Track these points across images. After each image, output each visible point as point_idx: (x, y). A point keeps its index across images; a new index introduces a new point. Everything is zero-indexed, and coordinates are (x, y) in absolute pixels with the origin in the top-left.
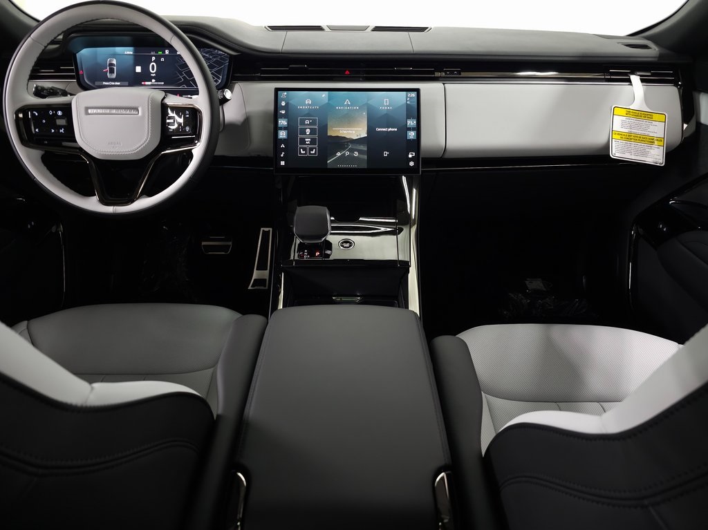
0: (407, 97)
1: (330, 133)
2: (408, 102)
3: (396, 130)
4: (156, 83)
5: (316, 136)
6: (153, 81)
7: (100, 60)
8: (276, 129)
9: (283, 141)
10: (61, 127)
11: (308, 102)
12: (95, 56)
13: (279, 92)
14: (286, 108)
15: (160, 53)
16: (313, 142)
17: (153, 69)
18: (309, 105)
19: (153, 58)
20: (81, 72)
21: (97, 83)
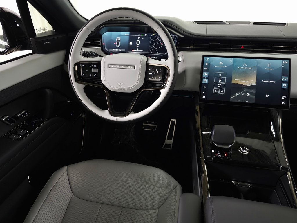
0: (282, 63)
1: (233, 82)
2: (283, 66)
3: (275, 82)
4: (139, 51)
5: (225, 83)
6: (138, 49)
7: (113, 38)
8: (202, 77)
9: (205, 84)
10: (95, 73)
11: (221, 63)
12: (111, 36)
13: (205, 58)
14: (208, 66)
15: (142, 35)
16: (222, 86)
17: (138, 43)
18: (221, 65)
19: (139, 38)
20: (103, 44)
21: (111, 50)
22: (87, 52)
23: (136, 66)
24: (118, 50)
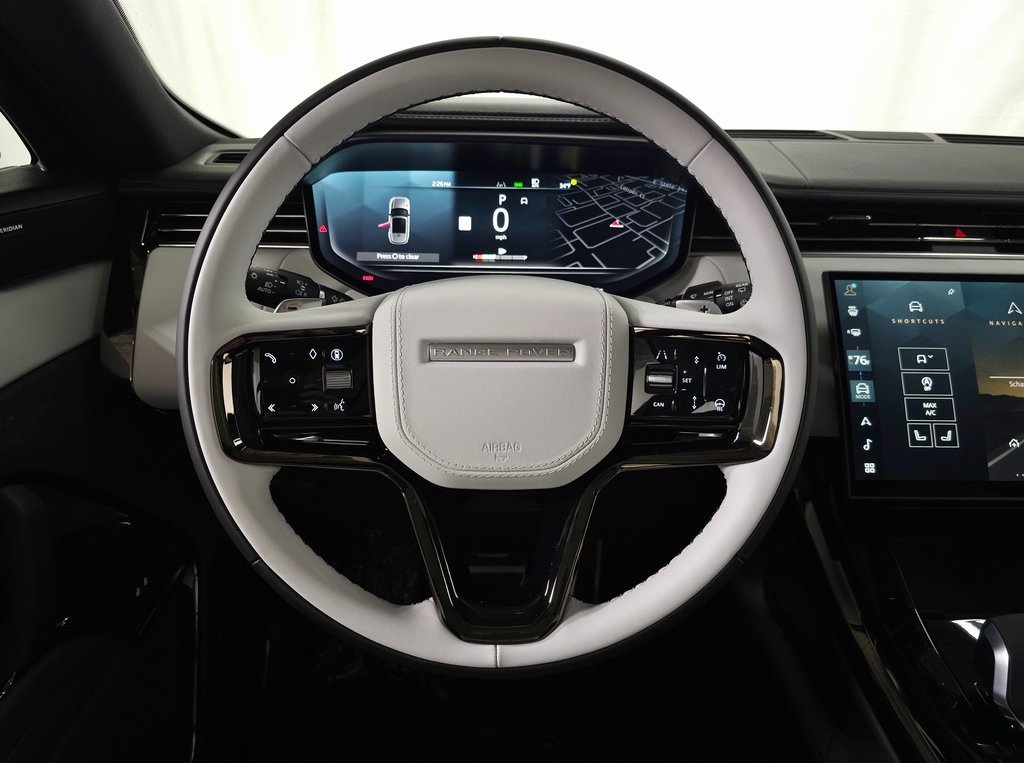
1: (984, 388)
4: (509, 257)
5: (950, 396)
6: (502, 251)
7: (370, 200)
8: (844, 377)
9: (864, 408)
10: (338, 394)
11: (916, 306)
12: (359, 191)
13: (838, 283)
14: (861, 322)
15: (518, 185)
16: (943, 410)
17: (501, 224)
18: (917, 314)
19: (502, 198)
20: (321, 229)
21: (362, 256)
22: (262, 277)
23: (580, 348)
24: (401, 257)
